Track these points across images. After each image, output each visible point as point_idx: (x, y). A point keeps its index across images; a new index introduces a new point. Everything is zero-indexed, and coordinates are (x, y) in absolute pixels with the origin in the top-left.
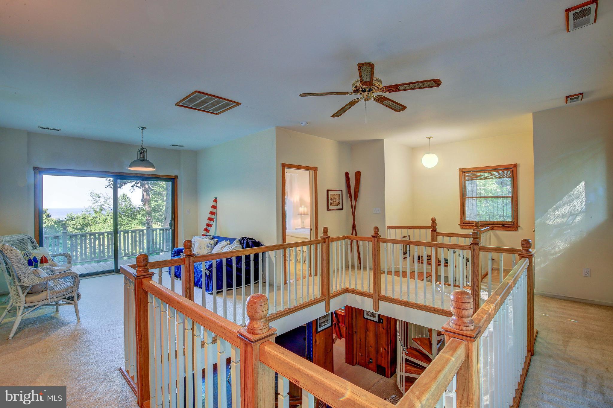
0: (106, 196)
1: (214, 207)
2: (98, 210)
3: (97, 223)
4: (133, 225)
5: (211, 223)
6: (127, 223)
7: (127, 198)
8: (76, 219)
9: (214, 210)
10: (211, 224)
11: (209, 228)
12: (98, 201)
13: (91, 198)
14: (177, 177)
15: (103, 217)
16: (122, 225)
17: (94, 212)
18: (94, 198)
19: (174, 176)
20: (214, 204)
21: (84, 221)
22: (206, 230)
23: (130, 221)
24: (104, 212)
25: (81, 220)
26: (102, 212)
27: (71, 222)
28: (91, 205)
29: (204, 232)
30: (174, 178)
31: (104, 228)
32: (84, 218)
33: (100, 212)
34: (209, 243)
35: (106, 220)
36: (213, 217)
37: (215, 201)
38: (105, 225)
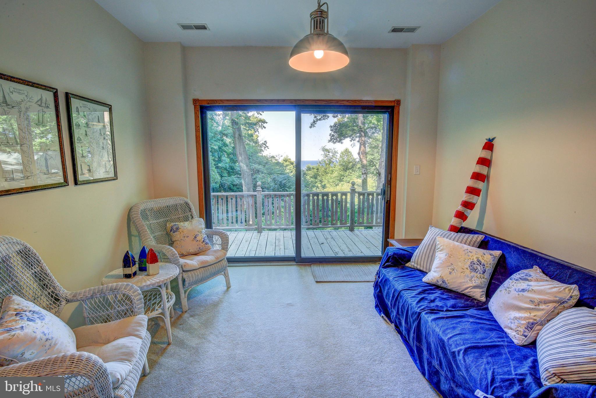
0: (334, 151)
1: (484, 162)
2: (328, 163)
3: (327, 174)
4: (353, 177)
5: (473, 199)
6: (349, 175)
7: (349, 152)
8: (312, 170)
9: (483, 170)
10: (474, 201)
11: (467, 212)
12: (328, 156)
13: (323, 153)
14: (398, 102)
15: (331, 169)
16: (345, 177)
17: (325, 164)
18: (325, 152)
19: (394, 101)
20: (485, 154)
21: (317, 172)
22: (461, 215)
23: (351, 173)
24: (332, 165)
25: (315, 170)
26: (331, 164)
27: (309, 172)
28: (323, 158)
29: (455, 221)
30: (392, 104)
31: (331, 178)
32: (318, 169)
33: (329, 165)
34: (479, 261)
35: (333, 171)
36: (480, 185)
37: (489, 146)
38: (332, 175)
